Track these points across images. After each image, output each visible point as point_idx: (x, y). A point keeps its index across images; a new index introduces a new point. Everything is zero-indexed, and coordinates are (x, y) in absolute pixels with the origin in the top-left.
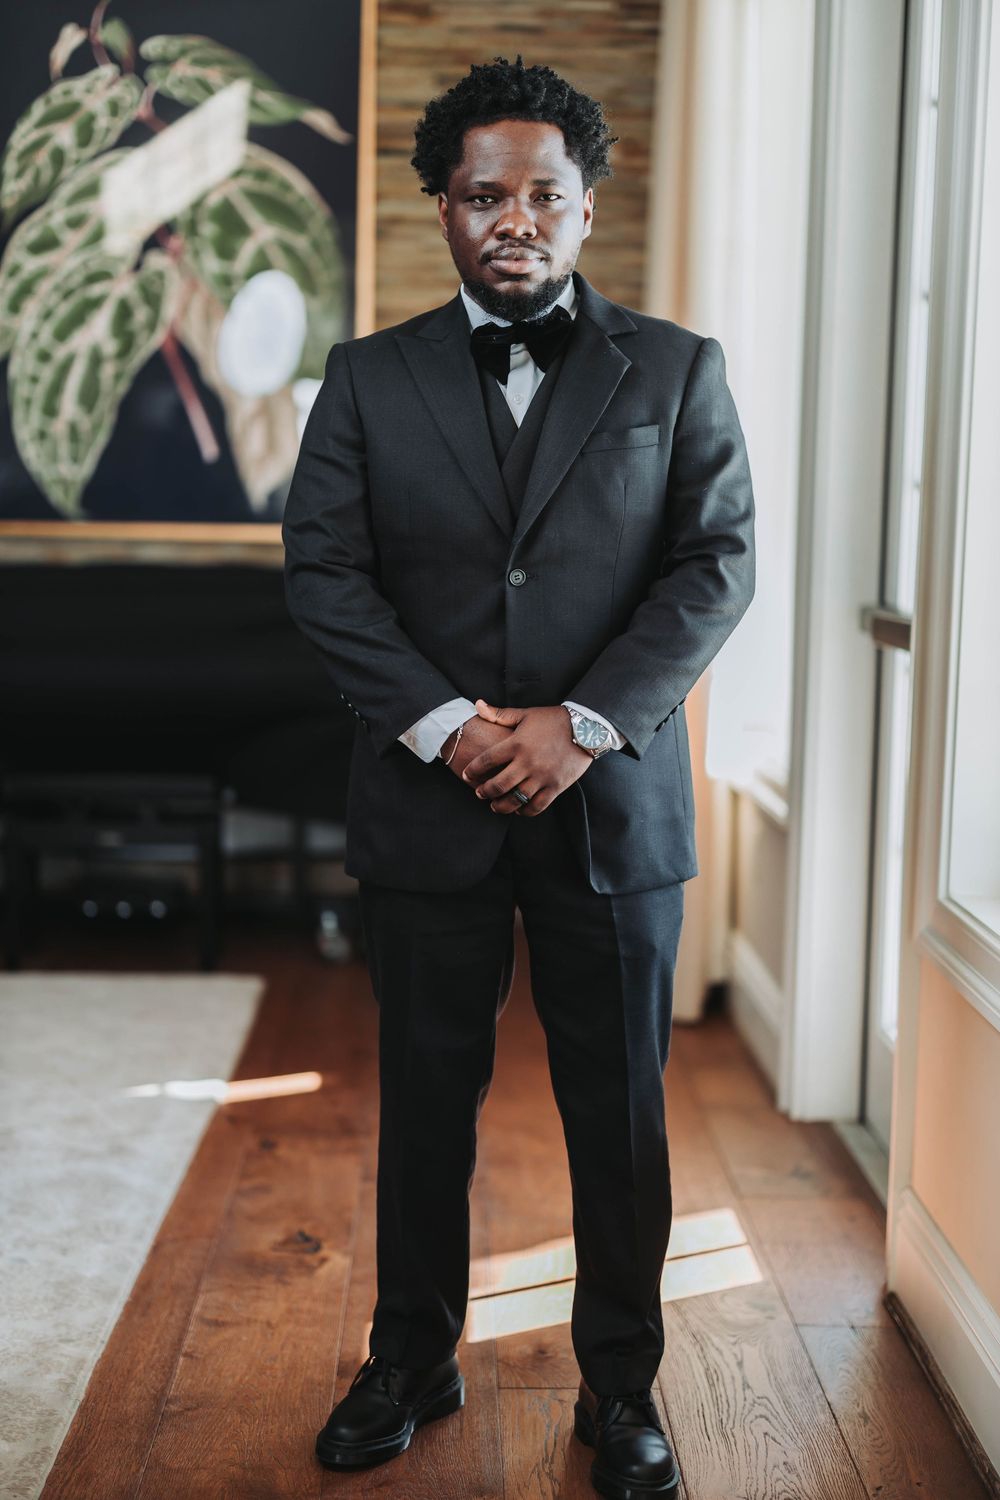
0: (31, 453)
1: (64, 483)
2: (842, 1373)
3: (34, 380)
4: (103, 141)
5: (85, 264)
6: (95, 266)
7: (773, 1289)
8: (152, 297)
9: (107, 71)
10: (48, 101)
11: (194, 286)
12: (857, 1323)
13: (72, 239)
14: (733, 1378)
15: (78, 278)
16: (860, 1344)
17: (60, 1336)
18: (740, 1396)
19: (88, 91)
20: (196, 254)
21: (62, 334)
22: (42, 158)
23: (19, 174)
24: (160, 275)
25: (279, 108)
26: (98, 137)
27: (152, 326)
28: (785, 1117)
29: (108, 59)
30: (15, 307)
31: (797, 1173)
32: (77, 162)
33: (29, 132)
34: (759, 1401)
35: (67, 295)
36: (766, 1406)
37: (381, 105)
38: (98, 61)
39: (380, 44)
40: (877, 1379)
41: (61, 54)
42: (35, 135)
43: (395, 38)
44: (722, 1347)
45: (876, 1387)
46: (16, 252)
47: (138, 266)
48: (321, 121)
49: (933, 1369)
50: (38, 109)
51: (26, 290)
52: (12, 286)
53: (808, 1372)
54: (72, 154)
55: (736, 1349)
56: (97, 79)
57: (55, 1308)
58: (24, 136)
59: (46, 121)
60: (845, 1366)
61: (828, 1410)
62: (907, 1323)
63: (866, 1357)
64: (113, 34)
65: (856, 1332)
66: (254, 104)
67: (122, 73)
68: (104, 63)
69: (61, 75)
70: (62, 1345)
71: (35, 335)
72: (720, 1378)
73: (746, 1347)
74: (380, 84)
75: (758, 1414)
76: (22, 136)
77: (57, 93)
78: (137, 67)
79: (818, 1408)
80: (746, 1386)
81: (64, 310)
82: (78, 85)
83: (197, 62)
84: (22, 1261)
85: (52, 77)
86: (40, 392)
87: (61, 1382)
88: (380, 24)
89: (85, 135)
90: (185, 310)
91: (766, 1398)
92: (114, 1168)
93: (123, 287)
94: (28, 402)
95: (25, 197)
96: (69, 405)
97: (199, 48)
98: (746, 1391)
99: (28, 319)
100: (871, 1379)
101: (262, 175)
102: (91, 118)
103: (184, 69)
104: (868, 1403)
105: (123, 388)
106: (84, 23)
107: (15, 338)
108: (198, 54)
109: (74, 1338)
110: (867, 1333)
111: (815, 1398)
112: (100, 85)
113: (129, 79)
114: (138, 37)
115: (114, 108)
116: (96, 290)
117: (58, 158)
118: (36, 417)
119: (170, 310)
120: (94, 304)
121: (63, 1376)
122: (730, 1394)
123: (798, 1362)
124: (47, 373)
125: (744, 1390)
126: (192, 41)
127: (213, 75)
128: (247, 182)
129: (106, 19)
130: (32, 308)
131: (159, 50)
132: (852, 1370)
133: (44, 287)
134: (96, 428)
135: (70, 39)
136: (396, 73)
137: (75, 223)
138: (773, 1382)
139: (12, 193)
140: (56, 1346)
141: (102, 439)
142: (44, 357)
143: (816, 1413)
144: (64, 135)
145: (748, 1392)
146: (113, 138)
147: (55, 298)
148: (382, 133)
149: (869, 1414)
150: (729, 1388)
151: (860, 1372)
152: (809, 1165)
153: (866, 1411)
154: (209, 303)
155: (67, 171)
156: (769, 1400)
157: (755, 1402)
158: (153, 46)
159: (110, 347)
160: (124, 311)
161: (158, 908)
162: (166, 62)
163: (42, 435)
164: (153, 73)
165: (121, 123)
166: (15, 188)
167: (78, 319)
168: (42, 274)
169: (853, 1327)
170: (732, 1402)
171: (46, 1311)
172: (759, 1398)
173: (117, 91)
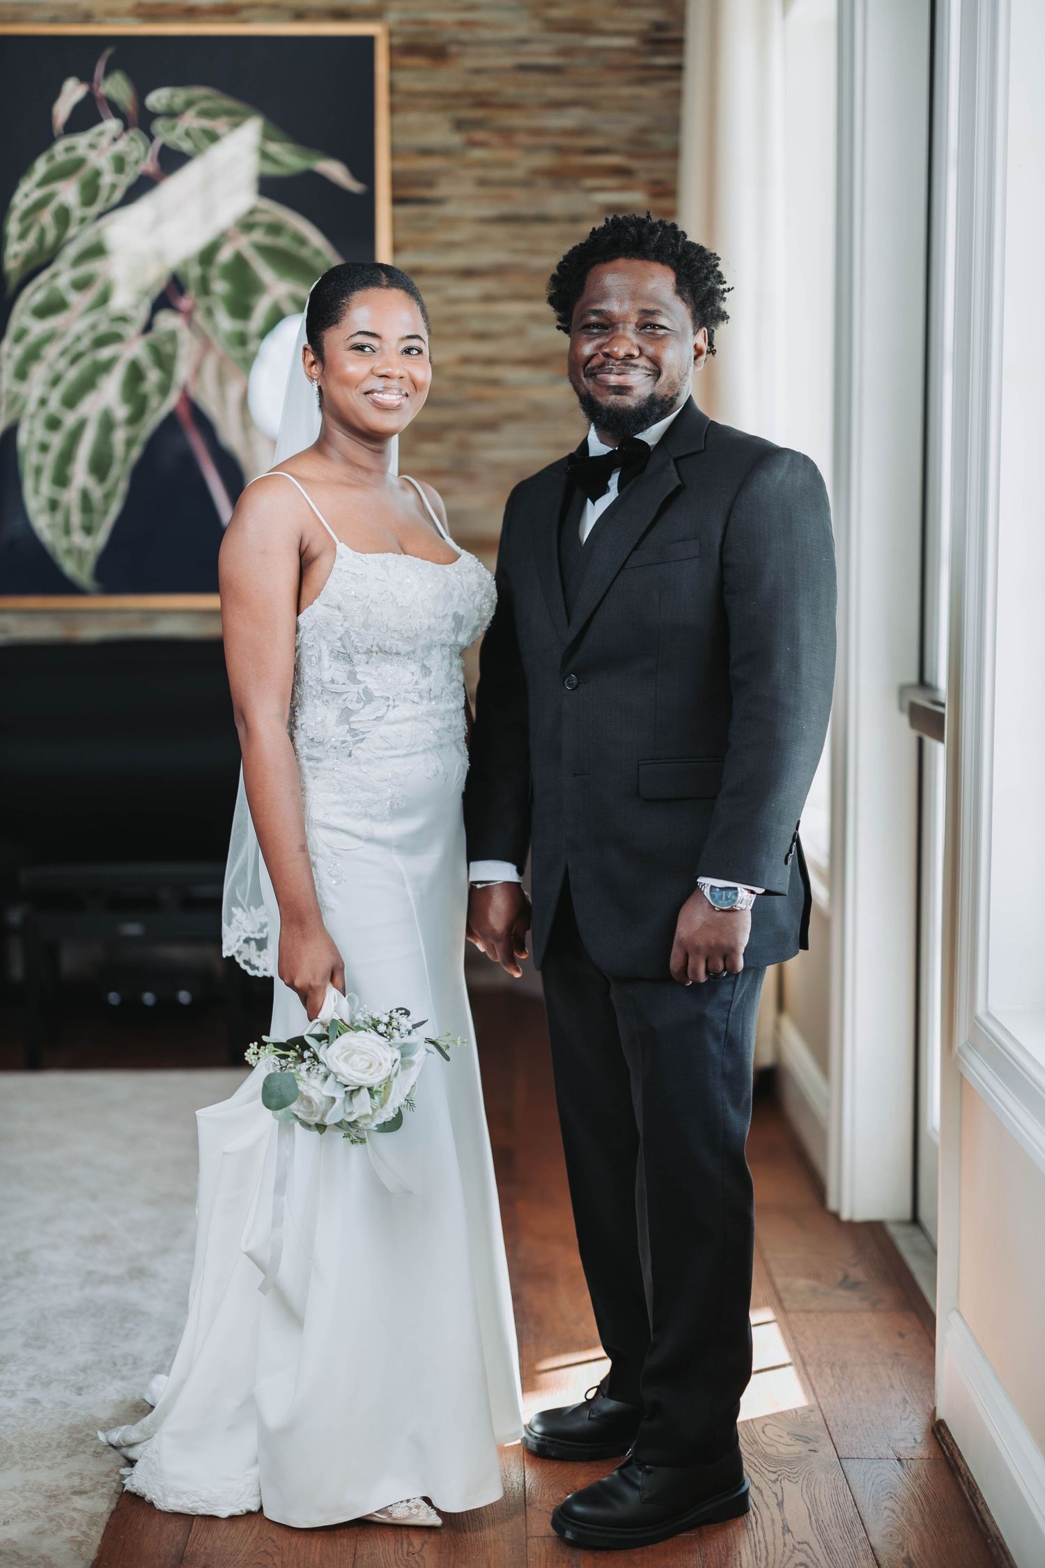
0: (43, 524)
1: (79, 554)
2: (887, 1513)
3: (44, 448)
4: (108, 199)
5: (93, 327)
6: (104, 328)
7: (817, 1417)
8: (164, 361)
9: (111, 125)
10: (51, 158)
11: (207, 344)
12: (905, 1455)
13: (79, 300)
14: (773, 1521)
15: (85, 343)
16: (905, 1480)
17: (73, 1487)
18: (779, 1542)
19: (92, 146)
20: (209, 312)
21: (70, 401)
22: (46, 218)
23: (23, 236)
24: (172, 336)
25: (291, 159)
26: (104, 194)
27: (164, 389)
28: (836, 1216)
29: (111, 115)
30: (22, 374)
31: (847, 1284)
32: (83, 220)
33: (32, 191)
34: (798, 1546)
35: (75, 360)
36: (806, 1552)
37: (395, 153)
38: (103, 115)
39: (392, 89)
40: (923, 1519)
41: (62, 110)
42: (38, 194)
43: (408, 81)
44: (762, 1485)
45: (922, 1528)
46: (21, 317)
47: (148, 327)
48: (335, 171)
49: (981, 1507)
50: (41, 167)
51: (33, 355)
52: (18, 351)
53: (851, 1513)
54: (77, 213)
55: (776, 1488)
56: (101, 134)
57: (68, 1456)
58: (26, 196)
59: (49, 179)
60: (888, 1504)
61: (871, 1556)
62: (956, 1455)
63: (913, 1494)
64: (117, 87)
65: (902, 1465)
66: (265, 156)
67: (126, 128)
68: (108, 118)
69: (62, 132)
70: (76, 1498)
71: (43, 402)
72: (759, 1520)
73: (785, 1483)
74: (393, 130)
75: (798, 1562)
76: (26, 194)
77: (59, 148)
78: (142, 121)
79: (861, 1553)
80: (786, 1529)
81: (72, 374)
82: (81, 141)
83: (205, 114)
84: (35, 1402)
85: (56, 134)
86: (50, 460)
87: (72, 1540)
88: (392, 67)
89: (90, 192)
90: (198, 371)
91: (806, 1543)
92: (132, 1294)
93: (135, 348)
94: (38, 471)
95: (29, 258)
96: (80, 474)
97: (207, 98)
98: (787, 1536)
99: (35, 387)
100: (917, 1519)
101: (275, 229)
102: (97, 174)
103: (190, 121)
104: (913, 1546)
105: (136, 453)
106: (86, 77)
107: (24, 406)
108: (205, 105)
109: (87, 1489)
110: (914, 1466)
111: (857, 1541)
112: (104, 141)
113: (134, 133)
114: (141, 90)
115: (120, 164)
116: (105, 353)
117: (63, 216)
118: (46, 488)
119: (183, 371)
120: (105, 367)
121: (74, 1533)
122: (769, 1539)
123: (841, 1501)
124: (57, 441)
125: (784, 1534)
126: (198, 92)
127: (219, 125)
128: (258, 236)
129: (108, 73)
130: (39, 373)
131: (164, 101)
132: (897, 1509)
133: (51, 351)
134: (108, 497)
135: (72, 92)
136: (412, 118)
137: (81, 285)
138: (814, 1525)
139: (16, 256)
140: (68, 1499)
141: (116, 508)
142: (53, 424)
143: (858, 1558)
144: (69, 193)
145: (788, 1536)
146: (118, 195)
147: (62, 364)
148: (397, 180)
149: (914, 1559)
150: (769, 1532)
151: (906, 1510)
152: (858, 1273)
153: (912, 1555)
154: (221, 362)
155: (72, 231)
156: (808, 1544)
157: (795, 1548)
158: (158, 99)
159: (121, 412)
160: (135, 374)
161: (184, 997)
162: (172, 114)
163: (54, 505)
164: (159, 126)
165: (126, 180)
166: (17, 250)
167: (86, 385)
168: (49, 338)
169: (899, 1460)
170: (771, 1548)
171: (59, 1459)
172: (799, 1543)
173: (121, 146)
